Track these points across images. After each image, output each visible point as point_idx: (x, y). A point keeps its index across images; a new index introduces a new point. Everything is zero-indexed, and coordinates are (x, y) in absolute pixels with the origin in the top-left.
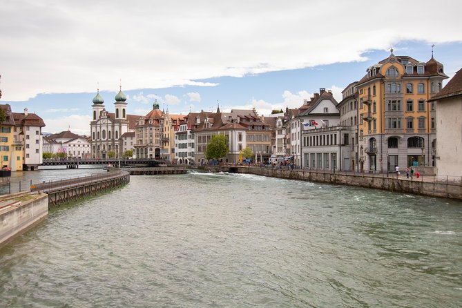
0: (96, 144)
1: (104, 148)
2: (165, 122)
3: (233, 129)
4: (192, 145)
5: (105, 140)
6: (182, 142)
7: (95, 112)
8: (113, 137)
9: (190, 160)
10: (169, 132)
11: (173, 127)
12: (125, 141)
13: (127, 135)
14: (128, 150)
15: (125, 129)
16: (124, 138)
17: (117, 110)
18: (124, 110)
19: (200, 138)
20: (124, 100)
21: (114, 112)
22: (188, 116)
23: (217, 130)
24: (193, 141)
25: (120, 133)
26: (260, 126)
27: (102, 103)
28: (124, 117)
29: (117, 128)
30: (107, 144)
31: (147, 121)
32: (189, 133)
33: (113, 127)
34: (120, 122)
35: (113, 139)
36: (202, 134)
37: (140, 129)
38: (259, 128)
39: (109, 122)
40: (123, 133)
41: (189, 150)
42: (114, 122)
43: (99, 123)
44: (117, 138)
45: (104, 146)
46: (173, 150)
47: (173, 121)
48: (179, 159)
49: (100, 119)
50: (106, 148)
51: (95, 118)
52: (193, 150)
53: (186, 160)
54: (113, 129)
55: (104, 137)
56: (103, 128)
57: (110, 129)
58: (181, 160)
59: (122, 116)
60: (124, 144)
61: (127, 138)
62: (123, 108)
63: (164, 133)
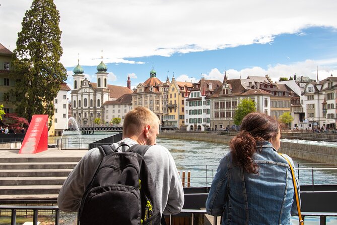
0: (77, 112)
1: (86, 116)
2: (171, 90)
3: (258, 95)
4: (207, 111)
5: (87, 107)
6: (193, 108)
7: (76, 81)
8: (95, 105)
9: (204, 126)
10: (177, 99)
11: (181, 94)
12: (106, 109)
13: (108, 103)
14: (115, 117)
15: (106, 98)
16: (105, 107)
17: (99, 79)
18: (105, 79)
19: (217, 104)
20: (105, 70)
21: (96, 82)
22: (200, 82)
23: (239, 96)
24: (208, 107)
25: (102, 101)
26: (281, 92)
27: (82, 73)
28: (105, 86)
29: (99, 96)
30: (89, 112)
31: (146, 88)
32: (203, 99)
33: (95, 95)
34: (101, 91)
35: (95, 107)
36: (220, 101)
37: (138, 97)
38: (280, 95)
39: (91, 90)
40: (104, 102)
41: (203, 116)
42: (96, 91)
43: (80, 91)
44: (99, 106)
45: (86, 114)
46: (182, 117)
47: (181, 88)
48: (190, 125)
49: (82, 88)
50: (87, 115)
51: (76, 87)
52: (208, 116)
53: (200, 127)
54: (95, 98)
55: (86, 105)
56: (84, 97)
57: (92, 97)
58: (192, 126)
59: (104, 86)
60: (106, 112)
61: (109, 106)
62: (104, 77)
63: (170, 99)
